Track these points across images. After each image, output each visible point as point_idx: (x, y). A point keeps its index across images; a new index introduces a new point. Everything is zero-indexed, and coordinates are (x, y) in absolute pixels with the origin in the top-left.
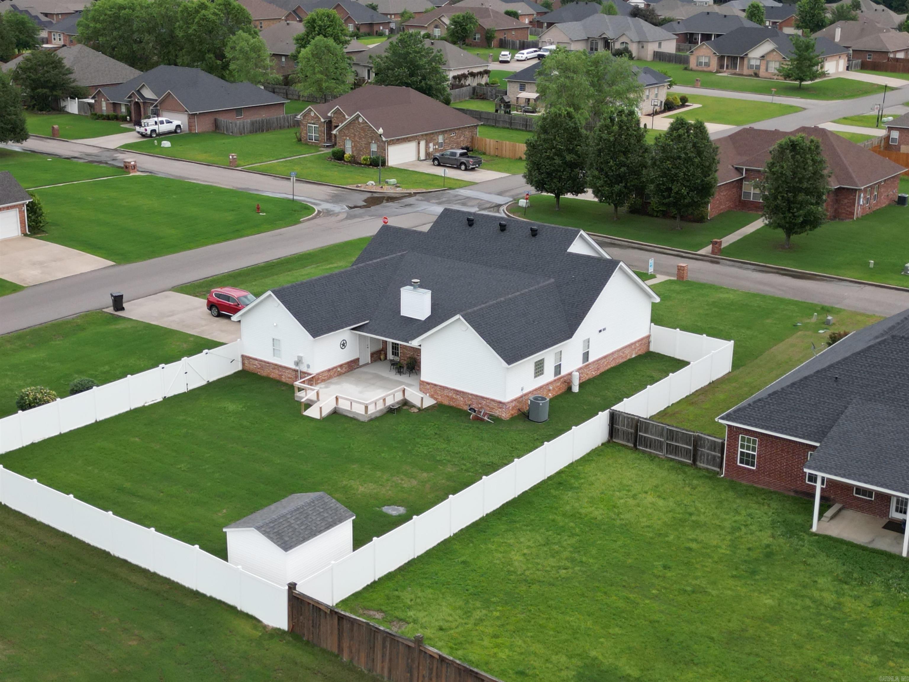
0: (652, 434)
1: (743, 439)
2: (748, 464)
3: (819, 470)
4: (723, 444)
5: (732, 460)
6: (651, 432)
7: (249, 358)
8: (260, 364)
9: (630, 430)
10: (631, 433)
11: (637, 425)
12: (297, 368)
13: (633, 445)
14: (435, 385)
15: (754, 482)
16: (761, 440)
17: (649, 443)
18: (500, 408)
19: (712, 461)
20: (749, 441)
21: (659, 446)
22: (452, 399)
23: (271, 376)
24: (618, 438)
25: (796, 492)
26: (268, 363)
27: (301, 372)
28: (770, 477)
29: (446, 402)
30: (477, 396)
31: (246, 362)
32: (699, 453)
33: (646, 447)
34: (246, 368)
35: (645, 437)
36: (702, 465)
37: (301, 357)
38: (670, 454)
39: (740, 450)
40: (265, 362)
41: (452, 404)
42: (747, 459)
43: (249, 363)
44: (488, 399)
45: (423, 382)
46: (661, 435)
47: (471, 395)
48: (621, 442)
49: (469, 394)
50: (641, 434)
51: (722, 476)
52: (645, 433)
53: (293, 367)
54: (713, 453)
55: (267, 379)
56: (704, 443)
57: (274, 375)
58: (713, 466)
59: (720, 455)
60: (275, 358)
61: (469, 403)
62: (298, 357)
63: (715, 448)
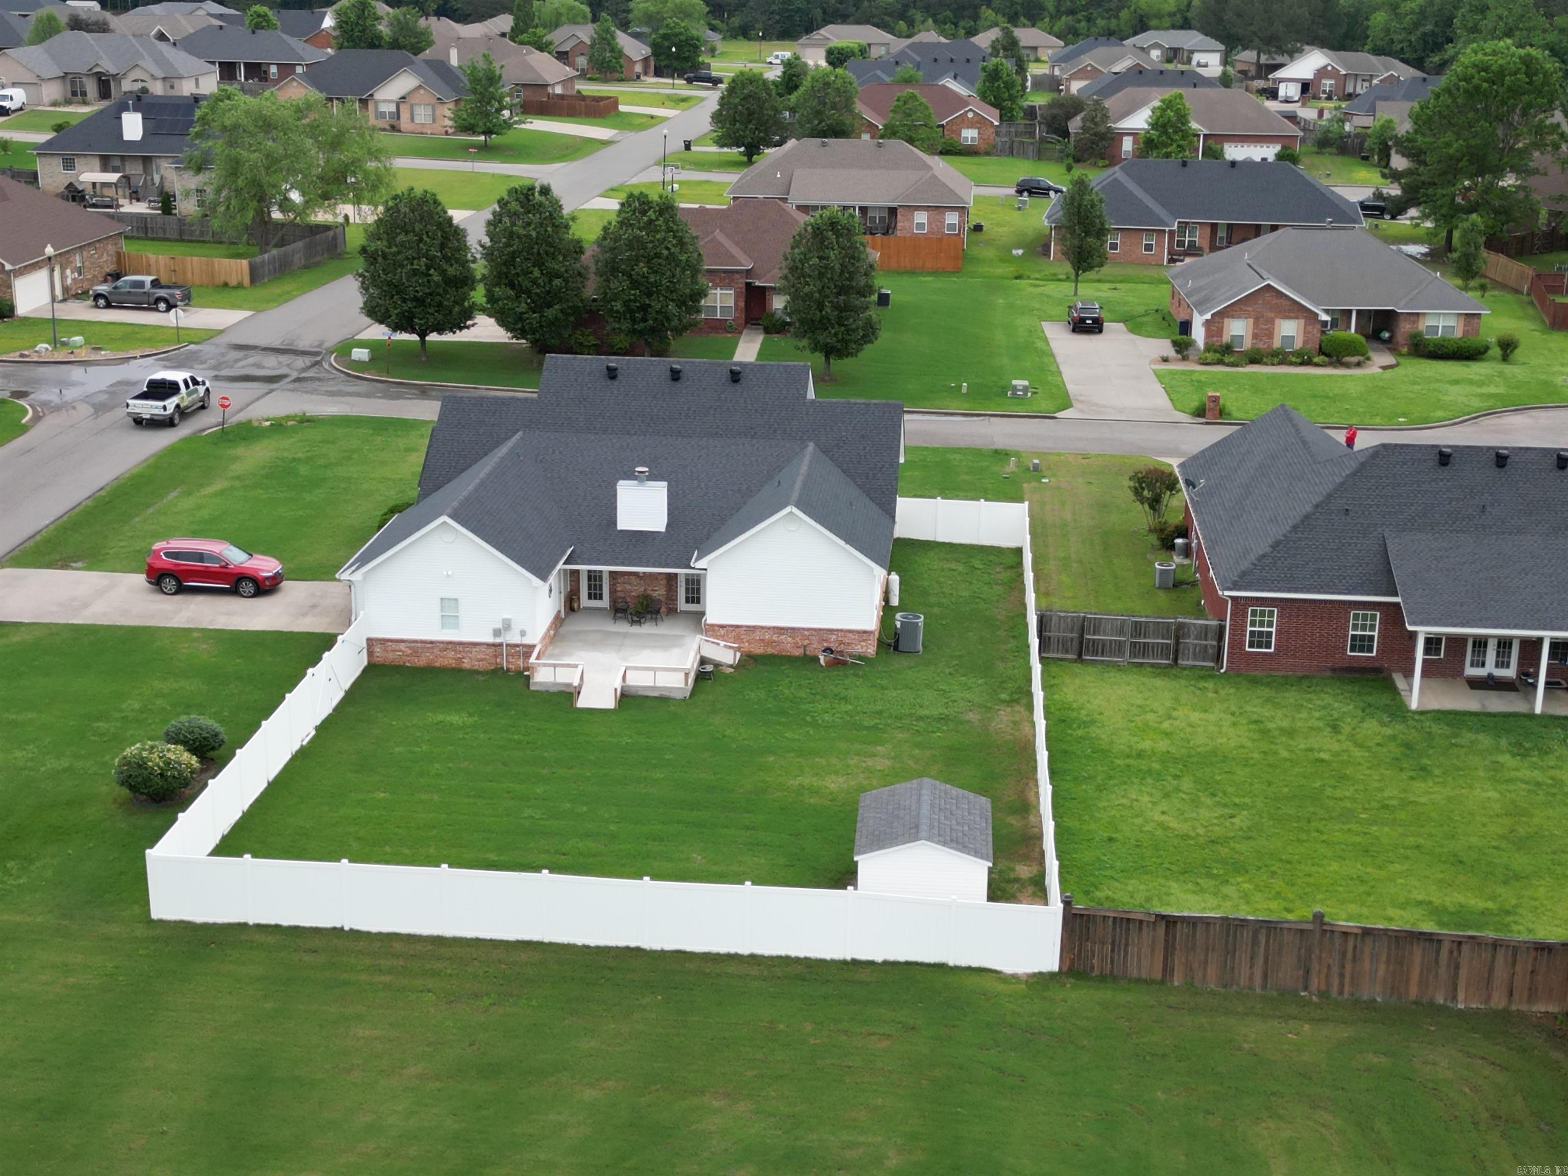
0: (1104, 635)
1: (1254, 613)
2: (1260, 646)
3: (1379, 633)
4: (1222, 629)
5: (1237, 644)
6: (1104, 632)
7: (383, 641)
8: (410, 648)
9: (1071, 635)
10: (1072, 639)
11: (1083, 626)
12: (498, 640)
13: (1075, 657)
14: (738, 627)
15: (1274, 670)
16: (1283, 609)
17: (1098, 648)
18: (864, 641)
19: (1203, 653)
20: (1262, 614)
21: (1118, 648)
22: (771, 643)
23: (437, 664)
24: (1049, 652)
25: (1334, 670)
26: (432, 642)
27: (507, 645)
28: (1295, 658)
29: (759, 650)
30: (820, 630)
31: (377, 649)
32: (1182, 646)
33: (1096, 655)
34: (376, 660)
35: (1094, 640)
36: (1185, 662)
37: (510, 620)
38: (1135, 657)
39: (1249, 629)
40: (422, 642)
41: (770, 651)
42: (1261, 639)
43: (385, 650)
44: (842, 631)
45: (712, 625)
46: (1121, 632)
47: (809, 629)
48: (1055, 655)
49: (804, 629)
50: (1089, 637)
51: (1222, 671)
52: (1094, 634)
53: (490, 639)
54: (1204, 642)
55: (429, 672)
56: (1189, 631)
57: (448, 660)
58: (1204, 660)
59: (1215, 643)
60: (445, 631)
61: (806, 642)
62: (504, 620)
63: (1206, 635)
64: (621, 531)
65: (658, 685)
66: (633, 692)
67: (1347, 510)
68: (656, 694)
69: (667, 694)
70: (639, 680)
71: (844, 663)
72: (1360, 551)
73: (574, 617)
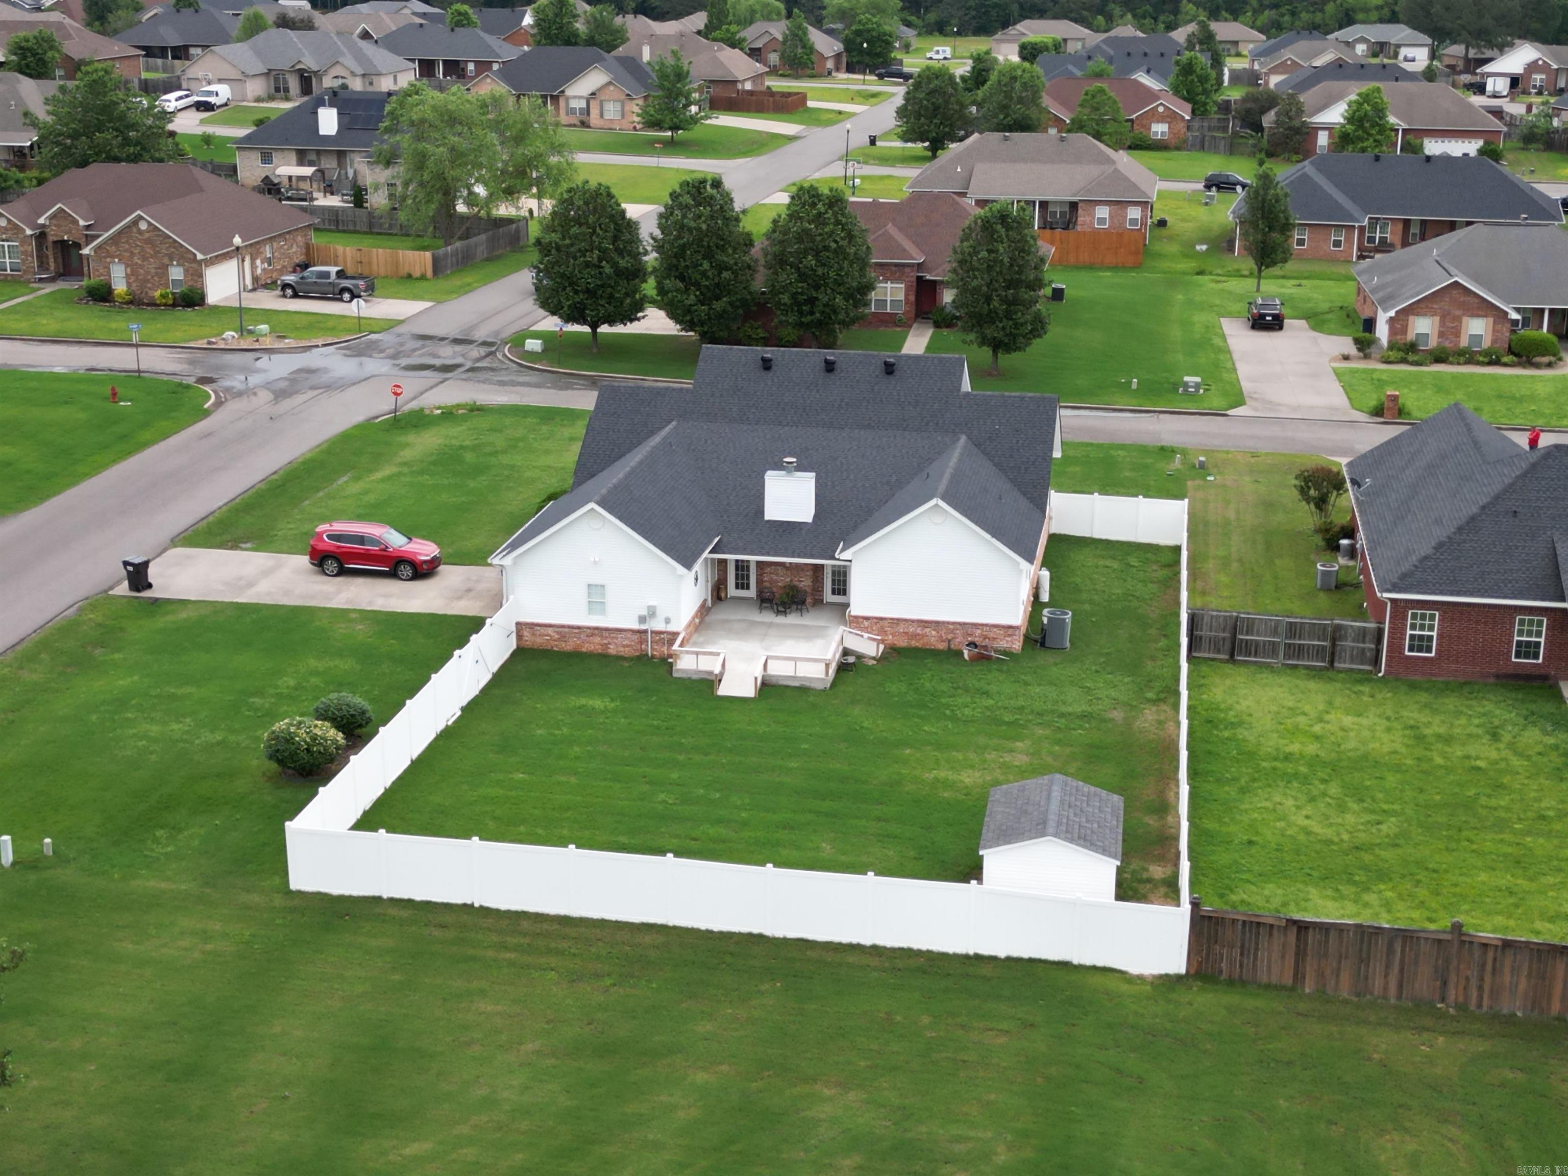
0: (1258, 635)
1: (1414, 616)
2: (1420, 651)
3: (1546, 639)
4: (1380, 632)
5: (1397, 647)
6: (1258, 631)
7: (532, 626)
8: (558, 633)
9: (1222, 635)
10: (1224, 639)
11: (1236, 625)
12: (643, 627)
13: (1227, 657)
14: (882, 619)
15: (1434, 675)
16: (1445, 612)
17: (1251, 649)
18: (1009, 636)
19: (1360, 656)
20: (1423, 617)
21: (1272, 649)
22: (914, 636)
23: (584, 650)
24: (1200, 651)
25: (1498, 676)
26: (579, 628)
27: (652, 632)
28: (1457, 662)
29: (902, 643)
30: (965, 624)
31: (526, 634)
32: (1338, 648)
33: (1250, 656)
34: (523, 644)
35: (1247, 641)
36: (1342, 665)
37: (654, 607)
38: (1289, 659)
39: (1409, 632)
40: (569, 627)
41: (914, 643)
42: (1420, 643)
43: (533, 634)
44: (986, 625)
45: (856, 617)
46: (1275, 633)
47: (954, 623)
48: (1206, 655)
49: (948, 623)
50: (1241, 637)
51: (1380, 675)
52: (1247, 634)
53: (636, 626)
54: (1362, 645)
55: (576, 656)
56: (1346, 633)
57: (593, 645)
58: (1362, 664)
59: (1373, 646)
60: (591, 616)
61: (950, 637)
62: (649, 607)
63: (1364, 637)
64: (768, 521)
65: (799, 674)
66: (774, 681)
67: (1515, 512)
68: (797, 684)
69: (807, 684)
70: (780, 670)
71: (989, 658)
72: (1527, 554)
73: (722, 606)
